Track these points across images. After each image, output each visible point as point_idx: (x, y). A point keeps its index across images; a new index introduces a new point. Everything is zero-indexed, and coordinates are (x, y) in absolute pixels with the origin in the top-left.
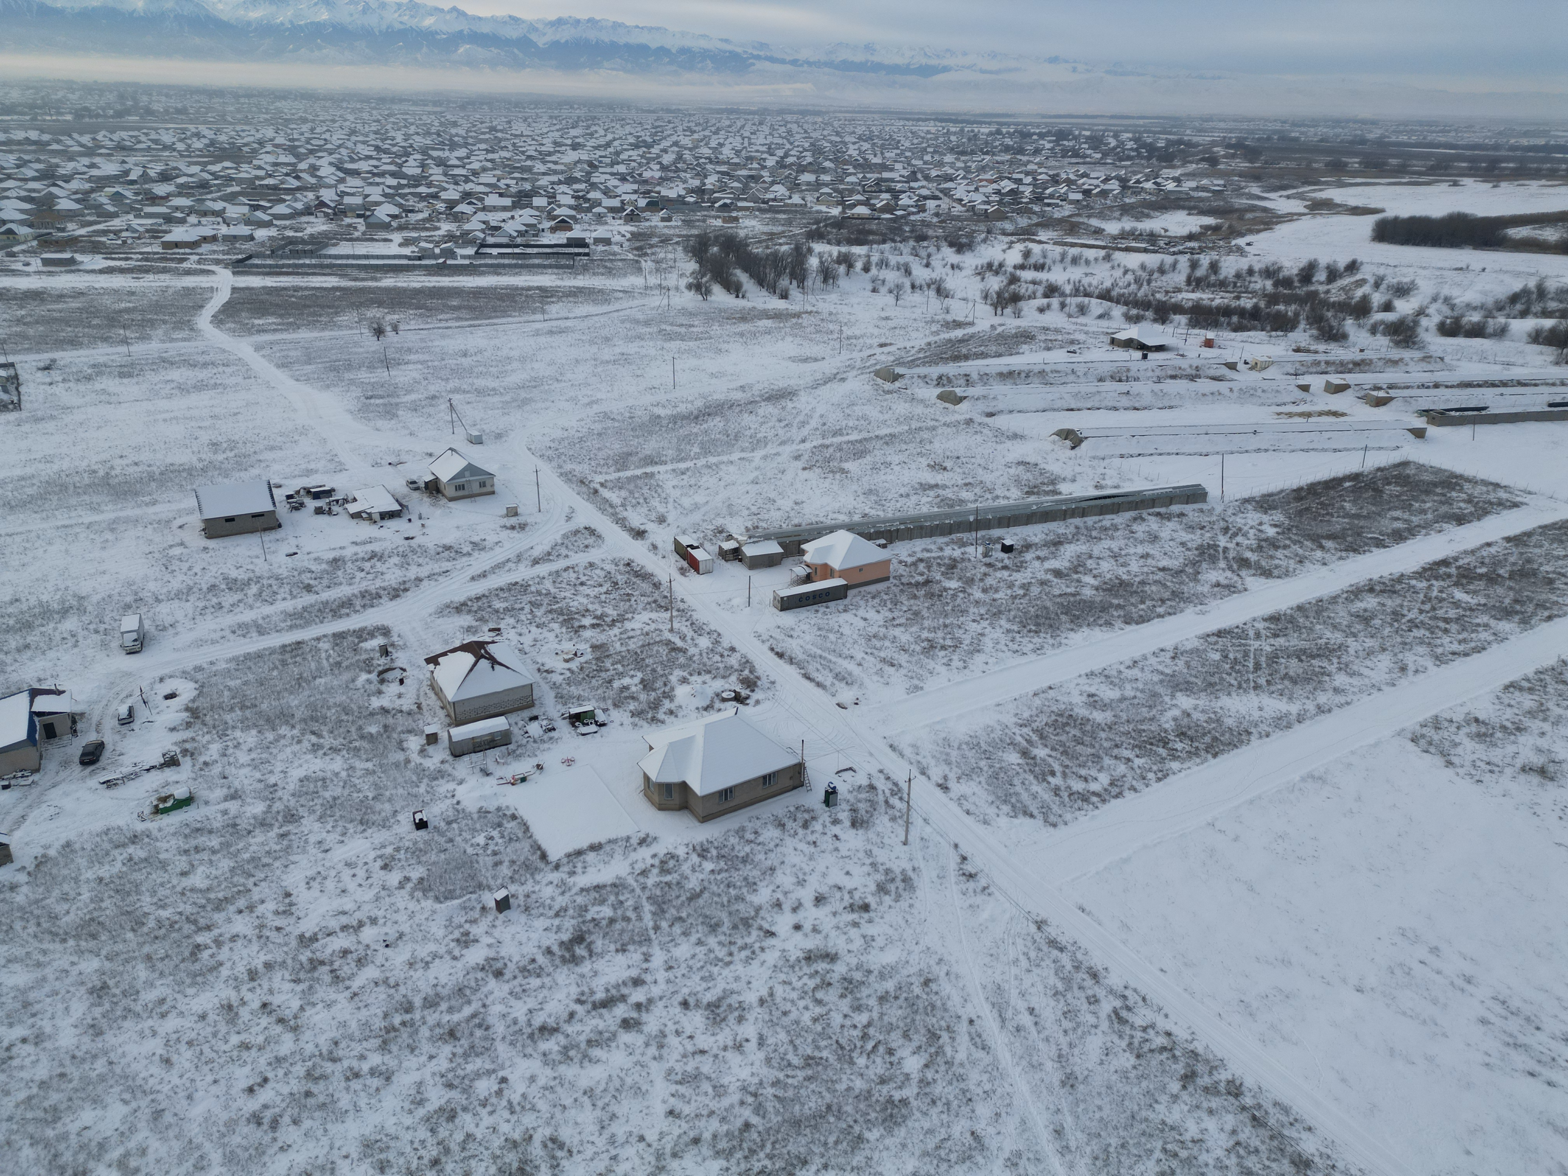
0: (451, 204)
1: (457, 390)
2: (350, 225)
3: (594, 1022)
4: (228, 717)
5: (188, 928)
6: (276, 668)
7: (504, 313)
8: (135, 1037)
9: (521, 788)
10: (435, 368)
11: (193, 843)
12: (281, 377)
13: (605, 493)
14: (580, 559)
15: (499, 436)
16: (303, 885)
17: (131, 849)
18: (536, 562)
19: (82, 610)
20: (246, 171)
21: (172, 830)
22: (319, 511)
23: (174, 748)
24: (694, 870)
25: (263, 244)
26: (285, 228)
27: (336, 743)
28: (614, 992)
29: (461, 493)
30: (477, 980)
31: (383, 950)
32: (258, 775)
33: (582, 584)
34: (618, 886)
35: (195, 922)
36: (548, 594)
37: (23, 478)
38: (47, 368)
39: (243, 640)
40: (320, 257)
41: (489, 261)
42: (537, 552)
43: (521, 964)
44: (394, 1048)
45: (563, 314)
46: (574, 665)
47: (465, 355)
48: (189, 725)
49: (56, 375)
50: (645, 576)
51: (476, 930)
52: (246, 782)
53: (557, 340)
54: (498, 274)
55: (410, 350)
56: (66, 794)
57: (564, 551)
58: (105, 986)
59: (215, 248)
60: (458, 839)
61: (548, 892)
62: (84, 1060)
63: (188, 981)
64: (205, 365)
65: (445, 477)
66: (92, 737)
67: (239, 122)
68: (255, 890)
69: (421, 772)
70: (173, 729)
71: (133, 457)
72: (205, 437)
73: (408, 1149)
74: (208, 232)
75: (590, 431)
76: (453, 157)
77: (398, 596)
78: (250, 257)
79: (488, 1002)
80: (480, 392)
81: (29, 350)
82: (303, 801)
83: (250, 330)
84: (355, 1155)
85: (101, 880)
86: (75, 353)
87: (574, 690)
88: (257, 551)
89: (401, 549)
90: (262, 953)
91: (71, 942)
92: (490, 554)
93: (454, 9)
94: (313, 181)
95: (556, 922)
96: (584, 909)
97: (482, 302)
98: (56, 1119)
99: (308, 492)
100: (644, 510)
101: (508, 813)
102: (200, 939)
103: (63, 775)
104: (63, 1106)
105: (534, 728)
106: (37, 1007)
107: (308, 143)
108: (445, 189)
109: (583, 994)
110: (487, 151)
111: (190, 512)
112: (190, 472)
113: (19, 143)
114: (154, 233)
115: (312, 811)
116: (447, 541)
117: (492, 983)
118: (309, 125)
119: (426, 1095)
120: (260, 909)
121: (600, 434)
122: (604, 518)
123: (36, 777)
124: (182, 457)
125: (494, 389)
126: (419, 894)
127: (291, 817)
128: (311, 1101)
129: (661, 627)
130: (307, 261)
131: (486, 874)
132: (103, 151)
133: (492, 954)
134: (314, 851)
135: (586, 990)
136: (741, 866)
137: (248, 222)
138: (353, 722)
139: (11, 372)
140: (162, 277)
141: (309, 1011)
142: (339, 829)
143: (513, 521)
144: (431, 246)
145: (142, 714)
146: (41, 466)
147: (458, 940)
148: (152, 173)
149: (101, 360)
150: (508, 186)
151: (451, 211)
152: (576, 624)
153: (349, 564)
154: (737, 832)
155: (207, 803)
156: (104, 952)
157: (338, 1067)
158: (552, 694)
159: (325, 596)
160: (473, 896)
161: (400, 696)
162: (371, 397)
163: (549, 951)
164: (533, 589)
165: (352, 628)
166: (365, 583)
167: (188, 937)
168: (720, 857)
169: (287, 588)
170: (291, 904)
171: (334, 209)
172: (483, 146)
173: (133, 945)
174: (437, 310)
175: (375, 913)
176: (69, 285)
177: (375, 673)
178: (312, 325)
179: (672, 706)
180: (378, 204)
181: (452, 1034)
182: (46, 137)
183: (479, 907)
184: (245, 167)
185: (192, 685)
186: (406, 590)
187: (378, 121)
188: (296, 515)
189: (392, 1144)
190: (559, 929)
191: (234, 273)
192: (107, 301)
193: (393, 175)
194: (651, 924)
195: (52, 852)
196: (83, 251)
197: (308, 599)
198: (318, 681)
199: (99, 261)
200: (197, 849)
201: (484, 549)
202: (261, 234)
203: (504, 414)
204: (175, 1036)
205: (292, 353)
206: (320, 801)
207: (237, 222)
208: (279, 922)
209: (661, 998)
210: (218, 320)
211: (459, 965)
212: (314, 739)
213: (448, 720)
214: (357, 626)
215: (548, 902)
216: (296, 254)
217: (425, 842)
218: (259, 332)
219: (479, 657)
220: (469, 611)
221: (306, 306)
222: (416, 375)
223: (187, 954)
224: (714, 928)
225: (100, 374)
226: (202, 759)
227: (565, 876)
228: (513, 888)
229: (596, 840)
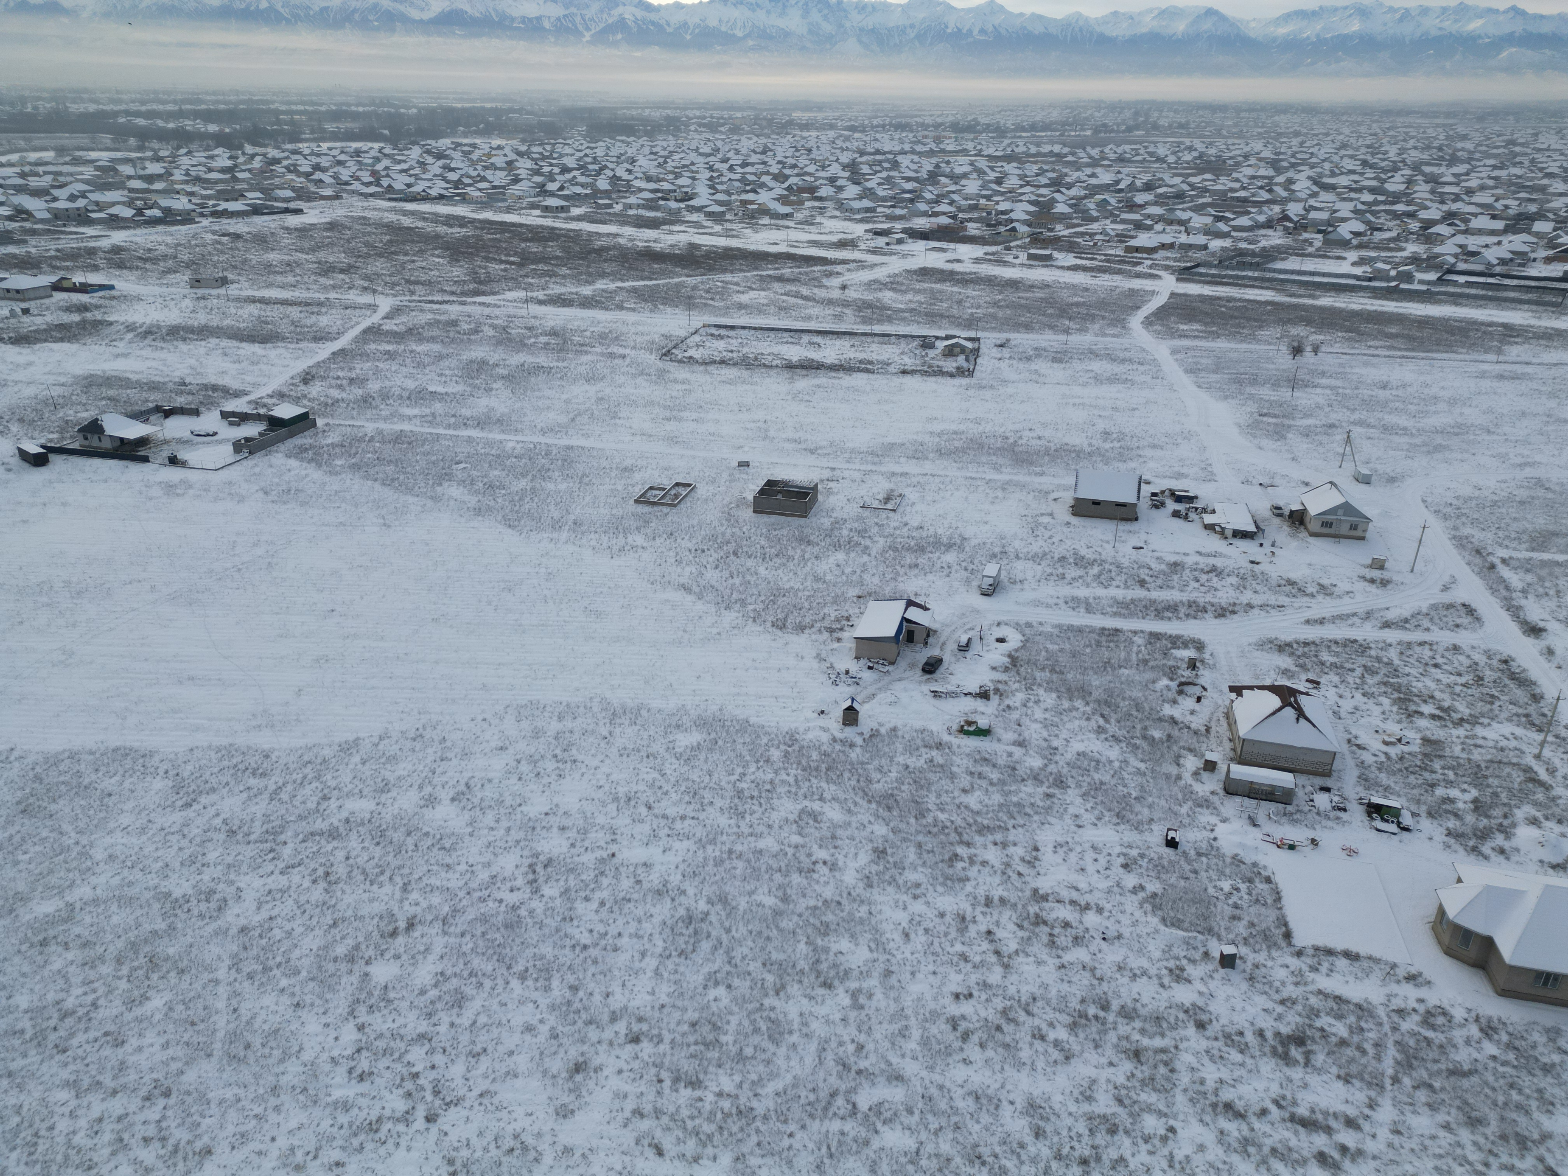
0: (1428, 224)
1: (1360, 423)
2: (1306, 241)
3: (1288, 1134)
4: (1038, 675)
5: (954, 837)
6: (1090, 646)
7: (1449, 347)
8: (892, 903)
9: (1285, 855)
10: (1344, 395)
11: (979, 769)
12: (1186, 381)
13: (1505, 572)
14: (1444, 637)
15: (1392, 480)
16: (1050, 848)
17: (934, 753)
18: (1387, 625)
19: (961, 548)
20: (1224, 183)
21: (967, 751)
22: (1176, 514)
23: (990, 684)
24: (1468, 1042)
25: (1213, 254)
26: (1240, 240)
27: (1120, 733)
28: (1320, 1117)
29: (1326, 530)
30: (1177, 1018)
31: (1098, 940)
32: (1045, 734)
33: (1436, 666)
34: (1363, 1010)
35: (960, 834)
36: (1390, 664)
37: (955, 433)
38: (1001, 346)
39: (1071, 612)
40: (1264, 270)
41: (1451, 289)
42: (1391, 615)
43: (1227, 1030)
44: (1082, 1035)
45: (1524, 358)
46: (1393, 751)
47: (1384, 387)
48: (1006, 669)
49: (1006, 353)
50: (1522, 681)
51: (1193, 971)
52: (1034, 736)
53: (1506, 386)
54: (1457, 304)
55: (1323, 374)
56: (905, 690)
57: (1426, 623)
58: (884, 852)
59: (1169, 255)
60: (1203, 874)
61: (1281, 974)
62: (854, 900)
63: (941, 880)
64: (1123, 361)
65: (1314, 510)
66: (936, 652)
67: (1233, 136)
68: (1012, 831)
69: (1188, 793)
70: (994, 668)
71: (1039, 432)
72: (1101, 425)
73: (1064, 1133)
74: (1167, 239)
75: (1511, 498)
76: (1447, 174)
77: (1223, 616)
78: (1197, 266)
79: (1182, 1046)
80: (1387, 429)
81: (994, 329)
82: (1074, 772)
83: (1173, 334)
84: (1019, 1106)
85: (907, 767)
86: (1026, 336)
87: (1383, 778)
88: (1110, 536)
89: (1242, 571)
90: (1000, 888)
91: (874, 806)
92: (1338, 602)
93: (1514, 8)
94: (1285, 194)
95: (1280, 1009)
96: (1315, 1013)
97: (1426, 333)
98: (826, 934)
99: (1172, 493)
100: (1552, 604)
101: (1264, 873)
102: (961, 850)
103: (909, 673)
104: (833, 927)
105: (1322, 800)
106: (839, 843)
107: (1293, 156)
108: (1426, 208)
109: (1284, 1098)
110: (1495, 167)
111: (1066, 489)
112: (1078, 453)
113: (1044, 155)
114: (1122, 237)
115: (1079, 785)
116: (1293, 576)
117: (1191, 1031)
118: (1299, 139)
119: (1095, 1095)
120: (1011, 850)
121: (1522, 503)
122: (1492, 599)
123: (890, 668)
124: (1077, 440)
125: (1405, 429)
126: (1148, 907)
127: (1060, 782)
128: (999, 1036)
129: (1524, 747)
130: (1250, 274)
131: (1220, 923)
132: (1106, 162)
133: (1200, 1002)
134: (1069, 821)
135: (1289, 1096)
136: (1539, 1072)
137: (1207, 232)
138: (1141, 720)
139: (976, 345)
140: (1115, 277)
141: (1021, 959)
142: (1096, 812)
143: (1376, 574)
144: (1388, 267)
145: (976, 647)
146: (971, 426)
147: (1171, 970)
148: (1138, 183)
149: (1044, 344)
150: (1507, 207)
151: (1426, 234)
152: (1413, 707)
153: (1187, 571)
154: (1548, 1031)
155: (999, 740)
156: (892, 825)
157: (1029, 1021)
158: (1356, 772)
159: (1155, 594)
160: (1200, 937)
161: (1192, 713)
162: (1265, 415)
163: (1261, 1034)
164: (1373, 653)
165: (1169, 632)
166: (1195, 594)
167: (951, 844)
168: (1510, 1046)
169: (1124, 577)
170: (1036, 858)
171: (1296, 223)
172: (1492, 162)
173: (912, 830)
174: (1369, 335)
175: (1103, 903)
176: (1040, 278)
177: (1176, 683)
178: (1232, 336)
179: (1507, 845)
180: (1344, 220)
181: (1137, 1055)
182: (1066, 150)
183: (1202, 950)
184: (1223, 179)
185: (1020, 637)
186: (1234, 612)
187: (1375, 134)
188: (1155, 512)
189: (1053, 1118)
190: (1279, 1018)
191: (1178, 280)
192: (1064, 294)
193: (1372, 190)
194: (1390, 1072)
195: (883, 731)
196: (1060, 250)
197: (1139, 593)
198: (1123, 670)
199: (1069, 259)
200: (980, 776)
201: (1331, 594)
202: (1216, 244)
203: (1407, 457)
204: (918, 919)
205: (1204, 361)
206: (1088, 779)
207: (1198, 231)
208: (1022, 868)
209: (1374, 1158)
210: (1148, 322)
211: (1165, 994)
212: (1101, 721)
213: (1232, 754)
214: (1174, 632)
215: (1277, 984)
216: (1242, 266)
217: (1170, 861)
218: (1180, 336)
219: (1286, 704)
220: (1292, 654)
221: (1232, 317)
222: (1321, 400)
223: (946, 857)
224: (1474, 1122)
225: (1038, 356)
226: (1007, 702)
227: (1305, 968)
228: (1244, 950)
229: (1354, 948)
